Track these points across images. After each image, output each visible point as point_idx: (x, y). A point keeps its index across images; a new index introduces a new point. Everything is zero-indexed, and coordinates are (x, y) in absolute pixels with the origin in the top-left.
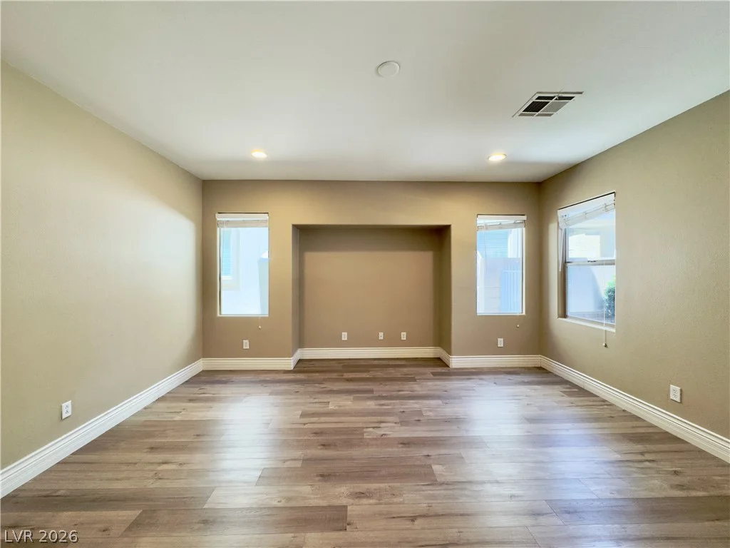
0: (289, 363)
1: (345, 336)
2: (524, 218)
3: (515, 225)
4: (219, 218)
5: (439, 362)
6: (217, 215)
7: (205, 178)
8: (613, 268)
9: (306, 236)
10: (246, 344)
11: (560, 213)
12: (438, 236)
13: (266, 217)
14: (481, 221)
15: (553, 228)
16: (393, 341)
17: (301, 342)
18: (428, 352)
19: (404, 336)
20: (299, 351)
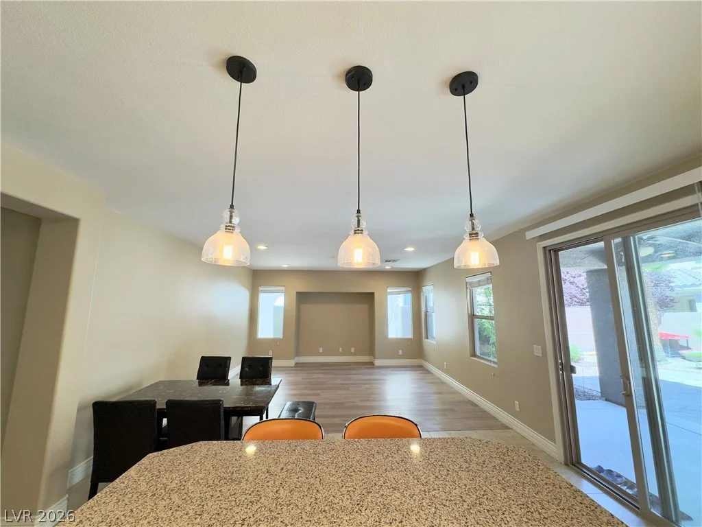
0: (292, 363)
1: (321, 350)
2: (411, 289)
3: (407, 291)
5: (372, 364)
6: (259, 287)
7: (255, 269)
9: (302, 297)
10: (271, 353)
11: (423, 288)
12: (371, 296)
13: (284, 288)
14: (389, 290)
16: (347, 354)
17: (298, 354)
18: (366, 359)
19: (353, 350)
20: (296, 358)
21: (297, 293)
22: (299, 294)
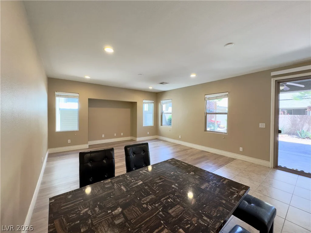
0: (87, 146)
1: (103, 136)
2: (153, 101)
4: (57, 93)
6: (55, 92)
8: (171, 114)
10: (69, 141)
11: (161, 101)
13: (78, 95)
14: (144, 101)
15: (160, 104)
16: (119, 136)
17: (90, 139)
18: (129, 138)
19: (122, 134)
21: (89, 99)
22: (90, 100)
